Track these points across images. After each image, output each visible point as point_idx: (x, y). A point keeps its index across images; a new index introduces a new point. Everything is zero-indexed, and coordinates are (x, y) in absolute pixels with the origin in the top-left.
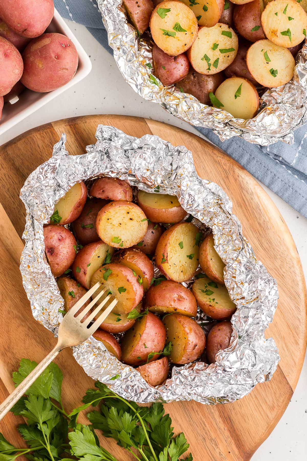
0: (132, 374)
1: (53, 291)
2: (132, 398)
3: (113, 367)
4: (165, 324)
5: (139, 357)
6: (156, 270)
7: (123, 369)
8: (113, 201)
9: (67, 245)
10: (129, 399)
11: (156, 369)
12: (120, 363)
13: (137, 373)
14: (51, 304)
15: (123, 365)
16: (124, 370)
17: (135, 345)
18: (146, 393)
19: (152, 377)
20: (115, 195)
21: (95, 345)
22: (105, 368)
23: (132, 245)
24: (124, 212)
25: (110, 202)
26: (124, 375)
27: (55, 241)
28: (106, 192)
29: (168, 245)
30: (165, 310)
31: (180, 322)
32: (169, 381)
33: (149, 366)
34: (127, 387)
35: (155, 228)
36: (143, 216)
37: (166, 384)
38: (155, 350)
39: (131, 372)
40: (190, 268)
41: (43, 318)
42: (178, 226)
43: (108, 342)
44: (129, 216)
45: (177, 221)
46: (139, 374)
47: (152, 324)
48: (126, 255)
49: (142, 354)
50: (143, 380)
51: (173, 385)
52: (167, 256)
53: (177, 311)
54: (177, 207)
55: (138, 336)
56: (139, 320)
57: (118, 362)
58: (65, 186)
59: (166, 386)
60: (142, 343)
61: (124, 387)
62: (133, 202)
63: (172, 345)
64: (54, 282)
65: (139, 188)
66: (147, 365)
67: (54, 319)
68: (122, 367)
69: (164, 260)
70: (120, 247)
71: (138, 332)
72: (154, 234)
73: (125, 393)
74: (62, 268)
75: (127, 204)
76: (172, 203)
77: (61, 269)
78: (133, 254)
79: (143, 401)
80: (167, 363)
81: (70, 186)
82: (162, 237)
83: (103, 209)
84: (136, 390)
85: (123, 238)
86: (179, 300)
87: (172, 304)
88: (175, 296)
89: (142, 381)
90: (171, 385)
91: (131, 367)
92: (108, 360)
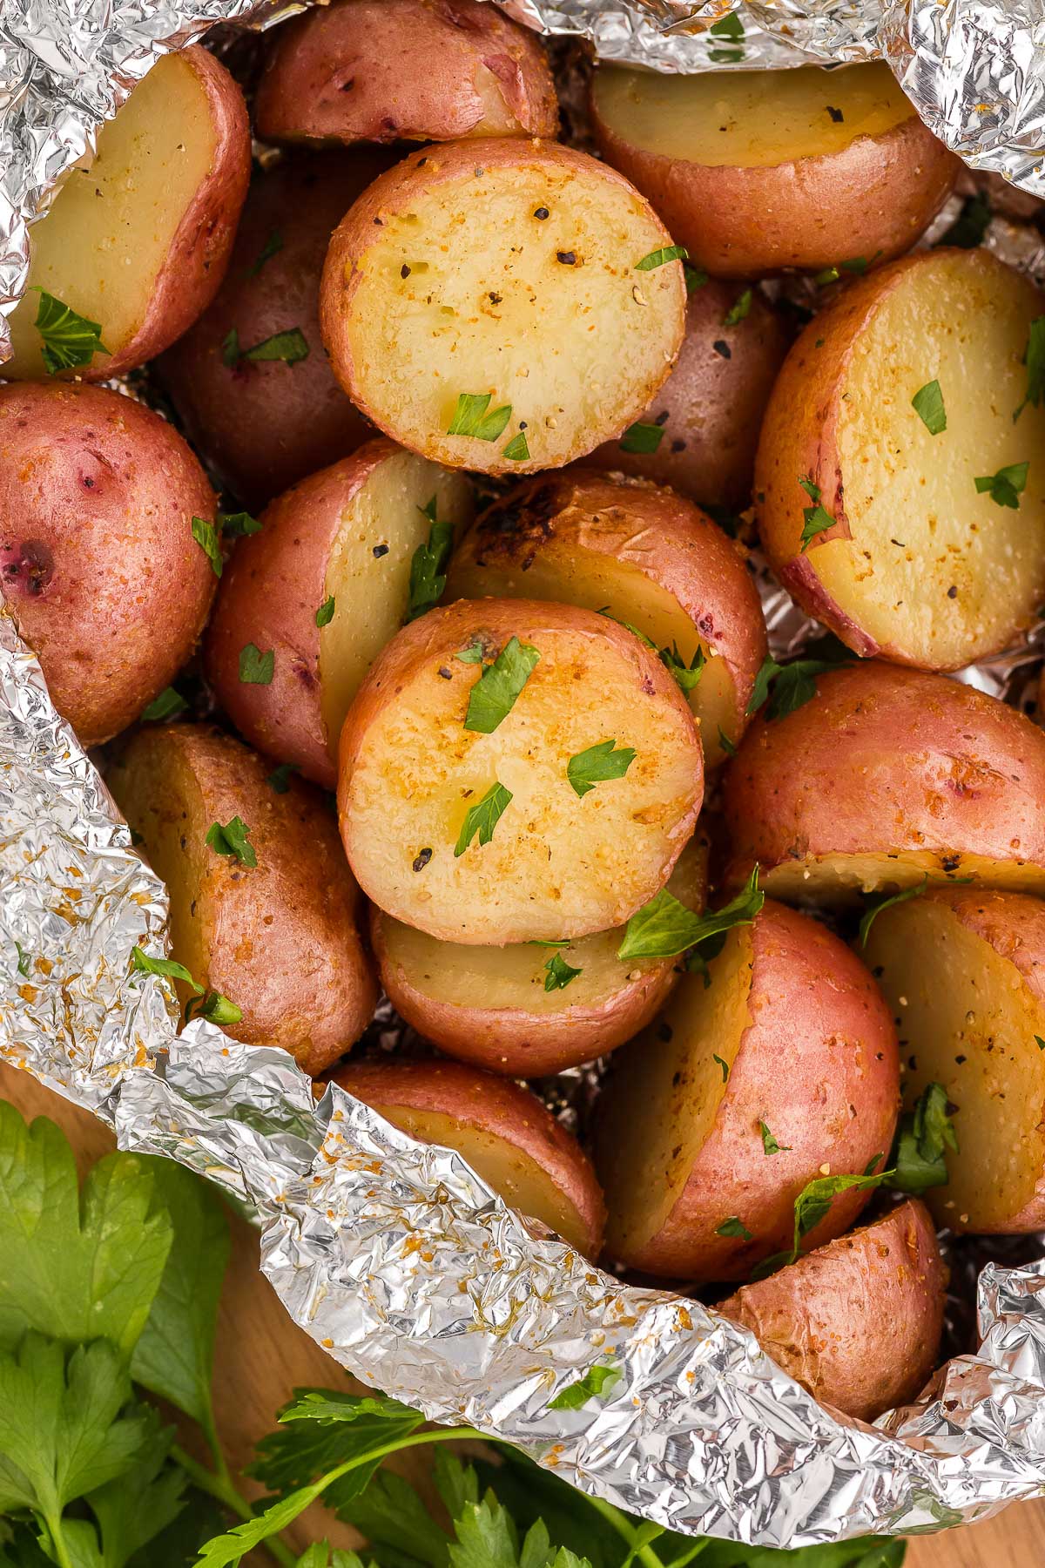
0: (704, 1353)
1: (78, 832)
2: (725, 1519)
3: (555, 1317)
4: (878, 972)
5: (731, 1223)
6: (774, 611)
7: (632, 1323)
8: (429, 143)
9: (142, 520)
10: (699, 1531)
11: (858, 1291)
12: (605, 1279)
13: (740, 1338)
14: (74, 920)
15: (630, 1290)
16: (642, 1333)
17: (696, 1139)
18: (819, 1473)
19: (842, 1355)
20: (436, 99)
21: (413, 1175)
22: (506, 1325)
23: (590, 445)
24: (513, 209)
25: (405, 157)
26: (641, 1364)
27: (52, 497)
28: (372, 89)
29: (842, 410)
30: (869, 872)
31: (990, 935)
32: (965, 1368)
33: (810, 1275)
34: (680, 1444)
35: (735, 313)
36: (648, 233)
37: (949, 1396)
38: (837, 1158)
39: (690, 1334)
40: (1008, 564)
41: (30, 1027)
42: (898, 279)
43: (503, 1131)
44: (553, 235)
45: (886, 243)
46: (753, 1348)
47: (794, 983)
48: (570, 510)
49: (751, 1195)
50: (781, 1384)
51: (999, 1393)
52: (840, 489)
53: (963, 869)
54: (877, 138)
55: (707, 1075)
56: (698, 963)
57: (592, 1280)
58: (90, 84)
59: (951, 1405)
60: (746, 1122)
61: (654, 1445)
62: (564, 137)
63: (951, 1109)
64: (81, 771)
65: (602, 53)
66: (791, 1271)
67: (101, 1020)
68: (620, 1308)
69: (817, 522)
70: (510, 465)
71: (705, 1050)
72: (736, 359)
73: (668, 1490)
74: (115, 686)
75: (529, 153)
76: (837, 116)
77: (115, 689)
78: (617, 500)
79: (800, 1530)
80: (926, 1239)
81: (125, 82)
82: (790, 366)
83: (363, 204)
84: (742, 1459)
85: (526, 399)
86: (963, 791)
87: (924, 822)
88: (936, 764)
89: (779, 1395)
90: (985, 1395)
91: (687, 1304)
92: (513, 1274)
